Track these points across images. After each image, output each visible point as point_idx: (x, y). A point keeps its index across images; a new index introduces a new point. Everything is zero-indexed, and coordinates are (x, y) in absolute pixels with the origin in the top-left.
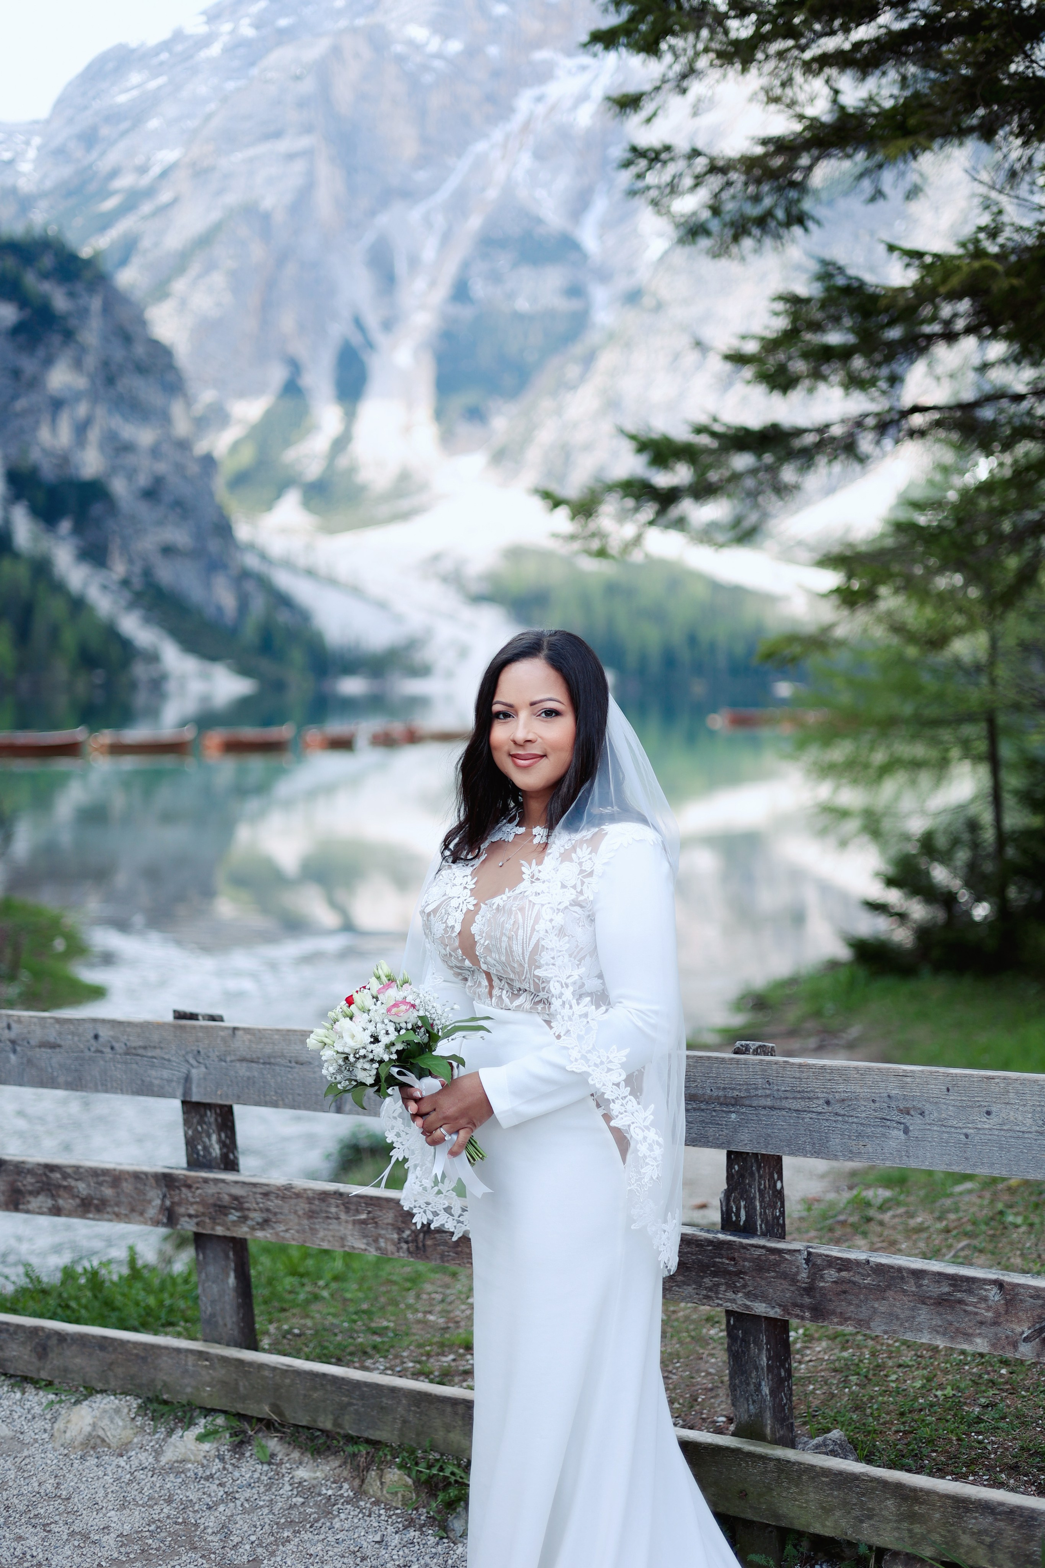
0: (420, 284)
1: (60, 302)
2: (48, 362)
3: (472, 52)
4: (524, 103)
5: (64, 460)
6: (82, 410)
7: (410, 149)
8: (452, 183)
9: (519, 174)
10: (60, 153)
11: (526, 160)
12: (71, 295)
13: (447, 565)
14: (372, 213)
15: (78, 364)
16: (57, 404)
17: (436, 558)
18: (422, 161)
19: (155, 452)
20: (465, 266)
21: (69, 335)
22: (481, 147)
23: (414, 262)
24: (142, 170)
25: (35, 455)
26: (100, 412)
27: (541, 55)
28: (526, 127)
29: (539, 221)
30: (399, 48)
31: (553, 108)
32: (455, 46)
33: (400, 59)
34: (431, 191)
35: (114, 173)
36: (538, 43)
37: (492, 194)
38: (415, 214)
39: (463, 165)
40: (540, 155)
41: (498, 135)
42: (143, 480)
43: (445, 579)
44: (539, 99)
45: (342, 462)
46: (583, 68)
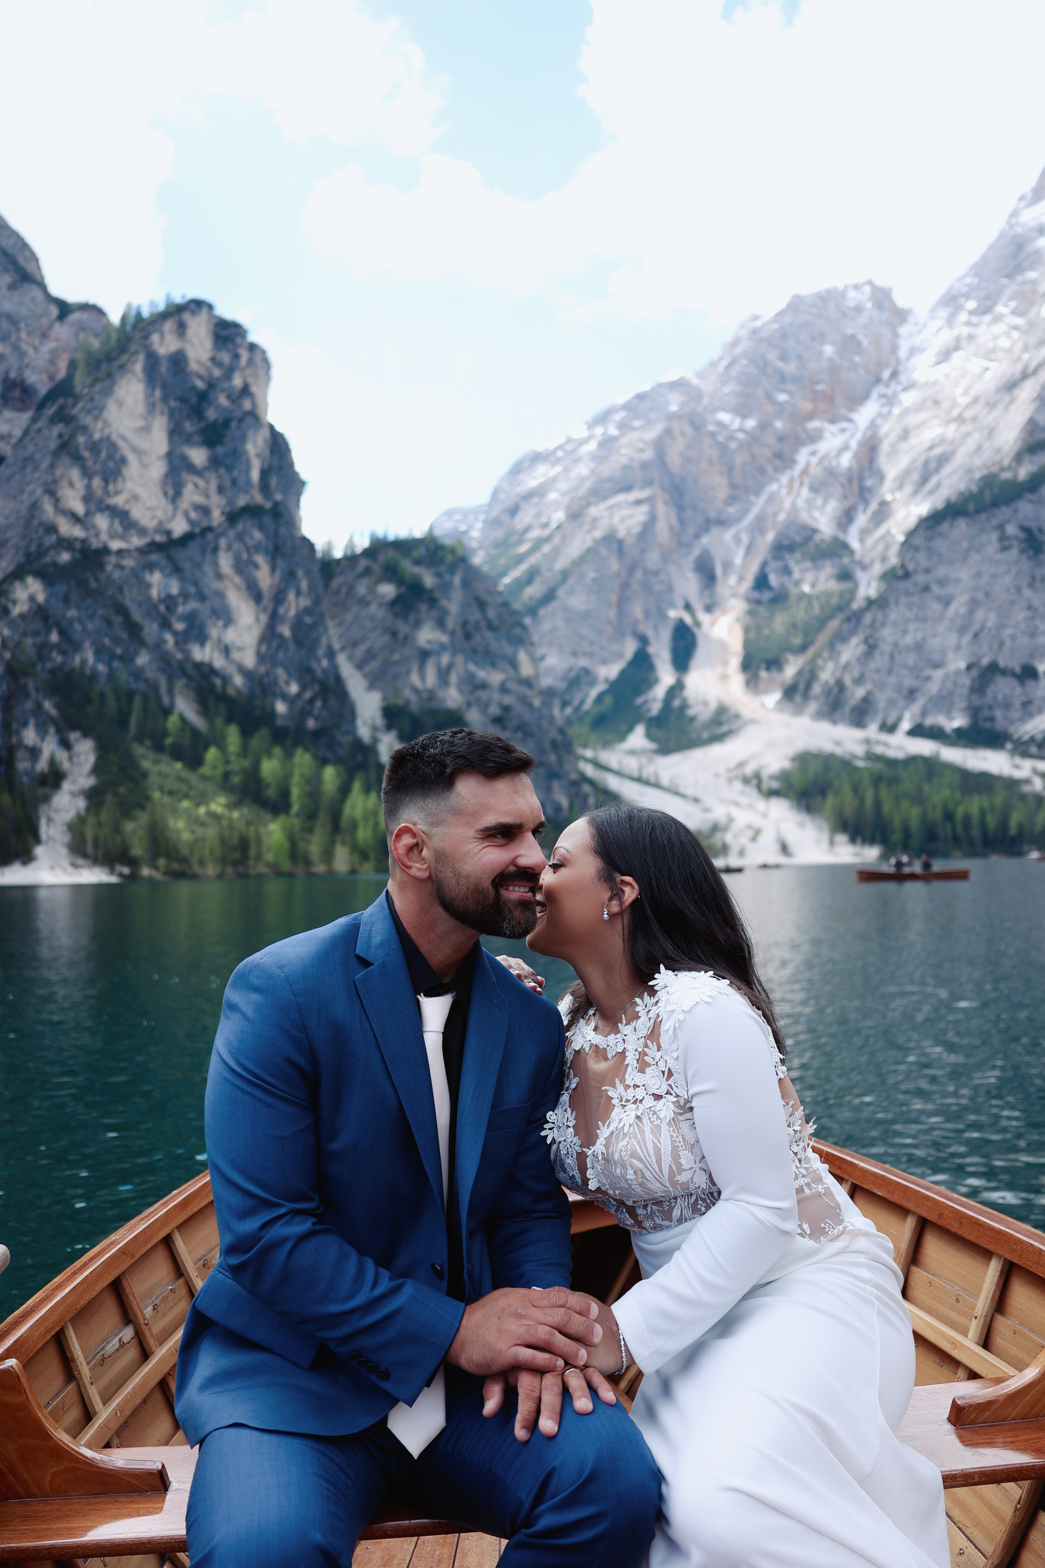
0: (732, 580)
1: (429, 580)
2: (418, 624)
3: (763, 426)
4: (803, 457)
5: (432, 695)
6: (445, 659)
7: (723, 492)
8: (754, 512)
9: (800, 502)
10: (495, 522)
11: (805, 492)
12: (438, 575)
13: (749, 770)
14: (697, 536)
15: (441, 624)
16: (424, 655)
17: (741, 765)
18: (732, 500)
19: (503, 689)
20: (764, 565)
21: (433, 602)
22: (774, 487)
23: (727, 566)
24: (545, 525)
25: (407, 693)
26: (460, 659)
27: (813, 425)
28: (805, 472)
29: (815, 531)
30: (711, 428)
31: (822, 459)
32: (750, 423)
33: (713, 435)
34: (739, 519)
35: (527, 530)
36: (811, 417)
37: (782, 517)
38: (728, 536)
39: (761, 501)
40: (813, 489)
41: (784, 479)
42: (494, 710)
43: (746, 781)
44: (813, 453)
45: (676, 703)
46: (843, 430)
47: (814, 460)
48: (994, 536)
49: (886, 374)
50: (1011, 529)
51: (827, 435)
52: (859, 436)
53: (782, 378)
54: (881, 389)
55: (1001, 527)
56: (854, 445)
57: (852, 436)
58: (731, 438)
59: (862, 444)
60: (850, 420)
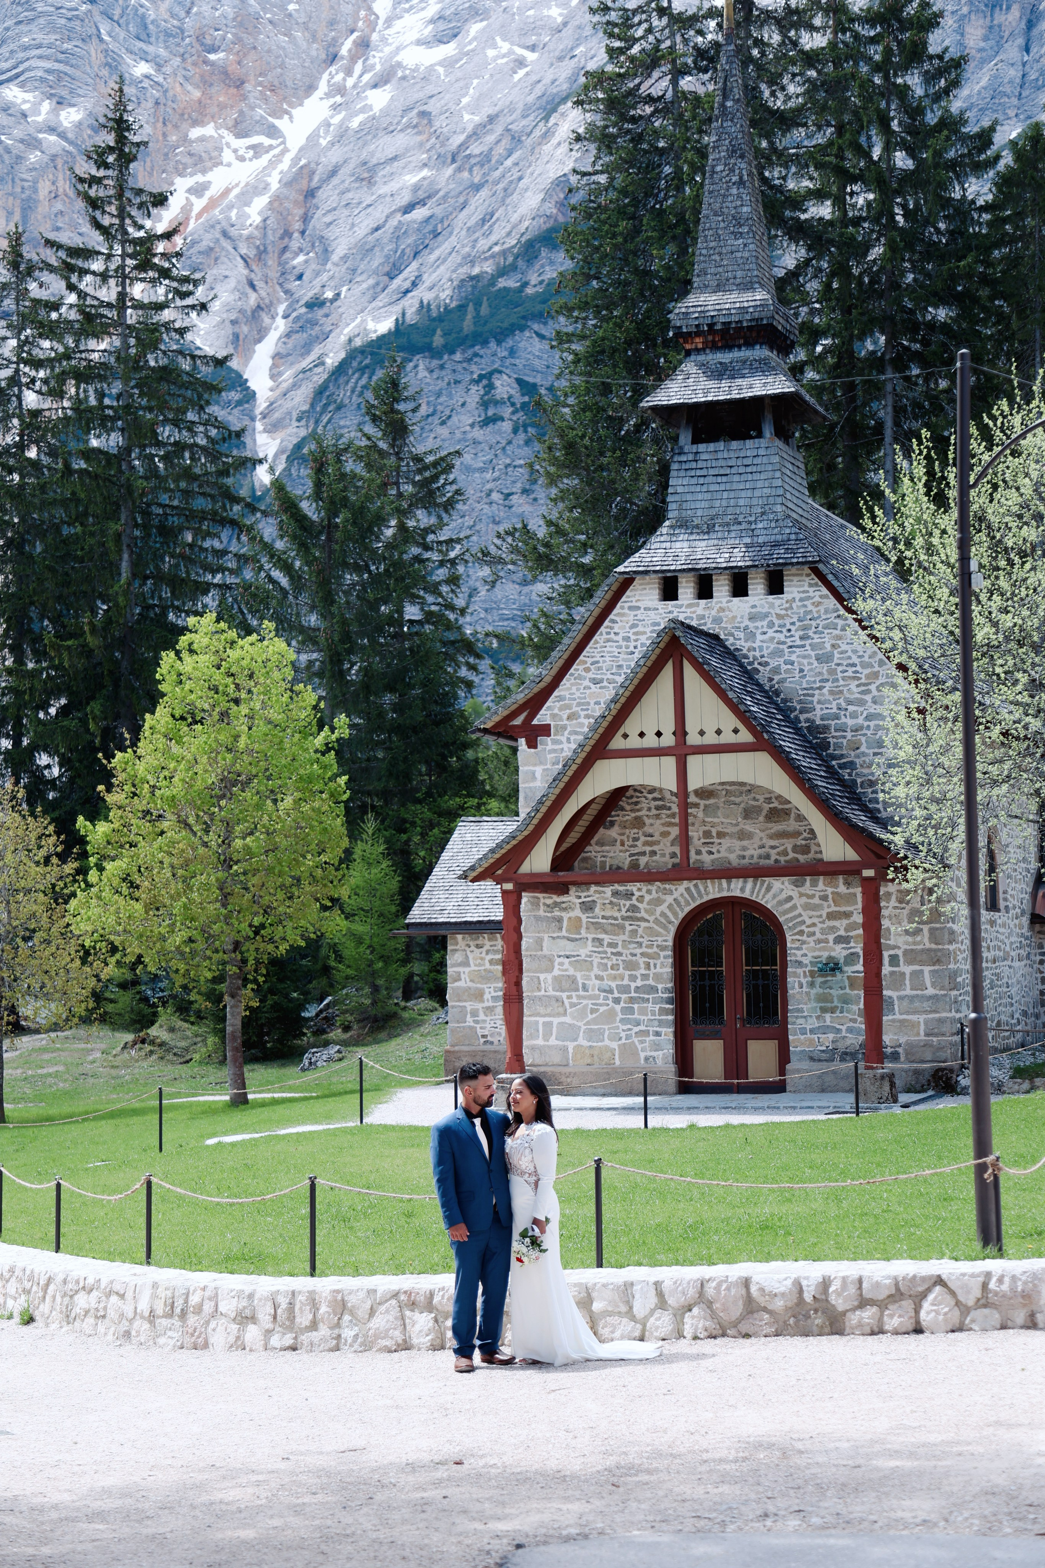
4: (180, 193)
27: (200, 132)
31: (214, 202)
32: (71, 116)
36: (197, 115)
46: (259, 151)
47: (199, 204)
48: (475, 393)
49: (347, 46)
50: (504, 387)
51: (227, 156)
52: (285, 164)
53: (144, 32)
54: (334, 75)
55: (487, 379)
56: (274, 182)
57: (272, 164)
58: (32, 143)
59: (288, 183)
60: (273, 132)
